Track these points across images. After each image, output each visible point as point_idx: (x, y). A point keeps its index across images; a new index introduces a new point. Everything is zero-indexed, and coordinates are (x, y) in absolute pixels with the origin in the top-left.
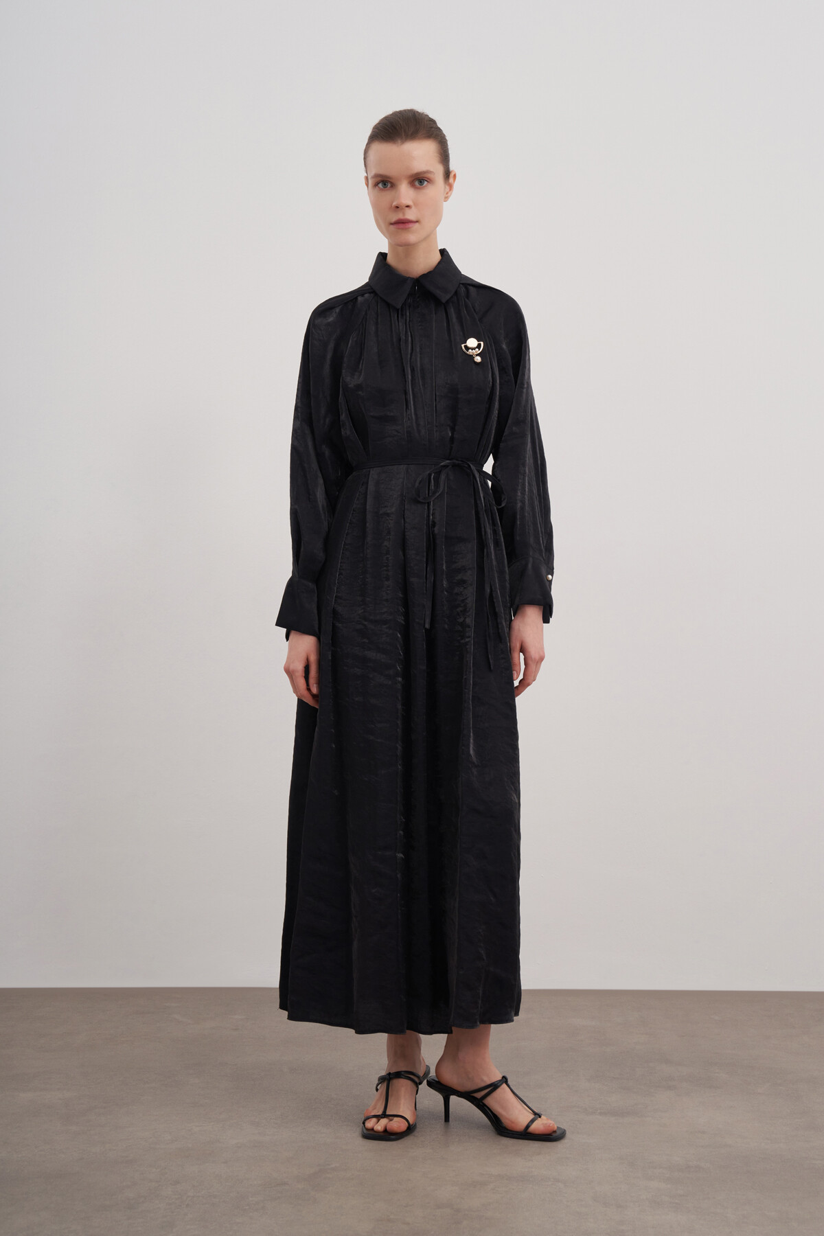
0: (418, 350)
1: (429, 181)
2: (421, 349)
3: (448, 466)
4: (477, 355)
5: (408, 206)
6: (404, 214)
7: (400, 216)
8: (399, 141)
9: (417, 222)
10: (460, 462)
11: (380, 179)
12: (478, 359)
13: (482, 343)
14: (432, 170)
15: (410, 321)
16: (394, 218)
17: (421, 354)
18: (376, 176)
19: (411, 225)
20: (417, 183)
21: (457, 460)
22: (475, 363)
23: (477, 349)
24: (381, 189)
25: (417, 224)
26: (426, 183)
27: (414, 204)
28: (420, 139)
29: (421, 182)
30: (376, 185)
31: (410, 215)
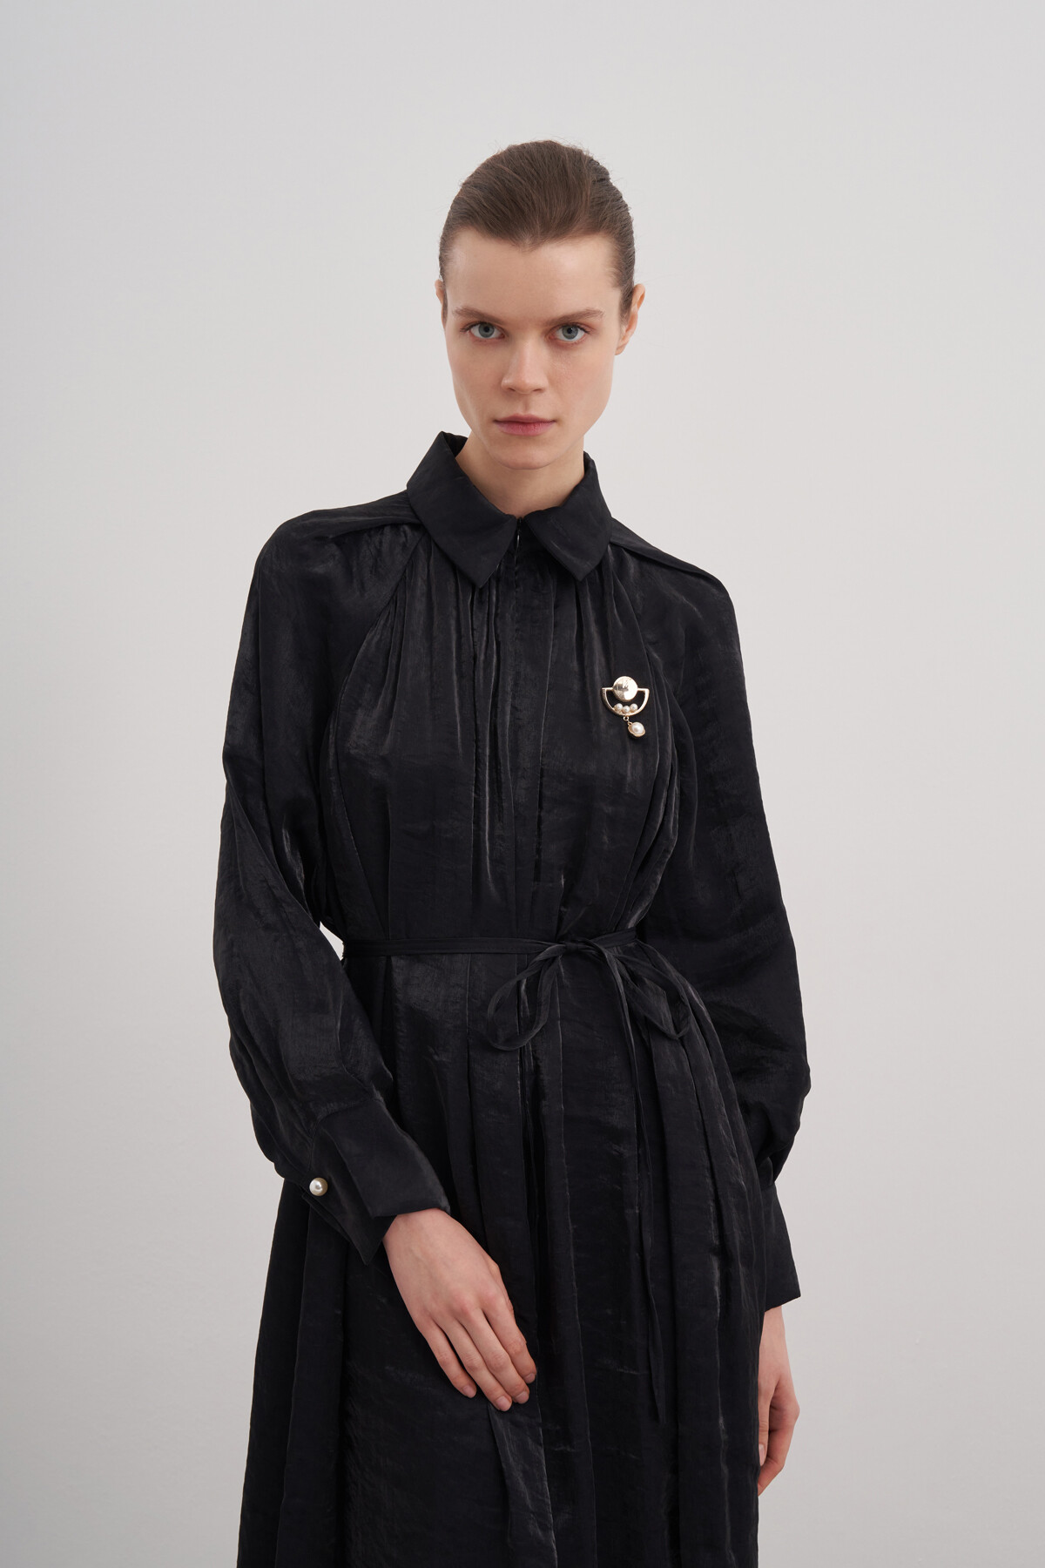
0: (509, 689)
1: (588, 330)
2: (516, 684)
3: (554, 959)
4: (634, 719)
5: (539, 390)
6: (527, 407)
7: (519, 411)
8: (528, 241)
9: (554, 421)
10: (581, 946)
11: (476, 319)
12: (638, 729)
13: (647, 691)
14: (597, 308)
15: (496, 615)
16: (505, 411)
17: (514, 697)
18: (466, 312)
19: (540, 429)
20: (560, 335)
21: (573, 941)
22: (632, 737)
23: (635, 706)
24: (476, 340)
25: (555, 425)
26: (580, 334)
27: (552, 382)
28: (574, 237)
29: (569, 331)
30: (466, 328)
31: (540, 408)
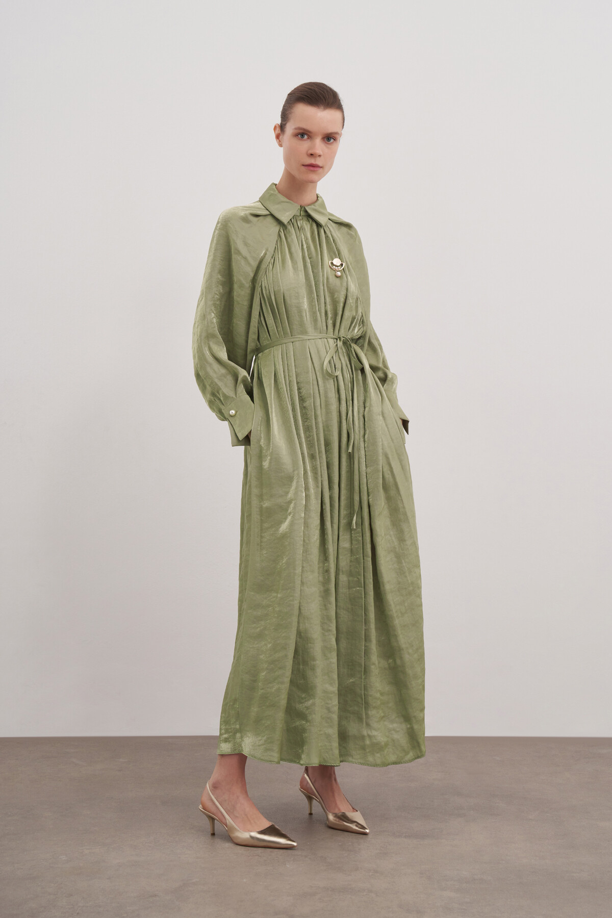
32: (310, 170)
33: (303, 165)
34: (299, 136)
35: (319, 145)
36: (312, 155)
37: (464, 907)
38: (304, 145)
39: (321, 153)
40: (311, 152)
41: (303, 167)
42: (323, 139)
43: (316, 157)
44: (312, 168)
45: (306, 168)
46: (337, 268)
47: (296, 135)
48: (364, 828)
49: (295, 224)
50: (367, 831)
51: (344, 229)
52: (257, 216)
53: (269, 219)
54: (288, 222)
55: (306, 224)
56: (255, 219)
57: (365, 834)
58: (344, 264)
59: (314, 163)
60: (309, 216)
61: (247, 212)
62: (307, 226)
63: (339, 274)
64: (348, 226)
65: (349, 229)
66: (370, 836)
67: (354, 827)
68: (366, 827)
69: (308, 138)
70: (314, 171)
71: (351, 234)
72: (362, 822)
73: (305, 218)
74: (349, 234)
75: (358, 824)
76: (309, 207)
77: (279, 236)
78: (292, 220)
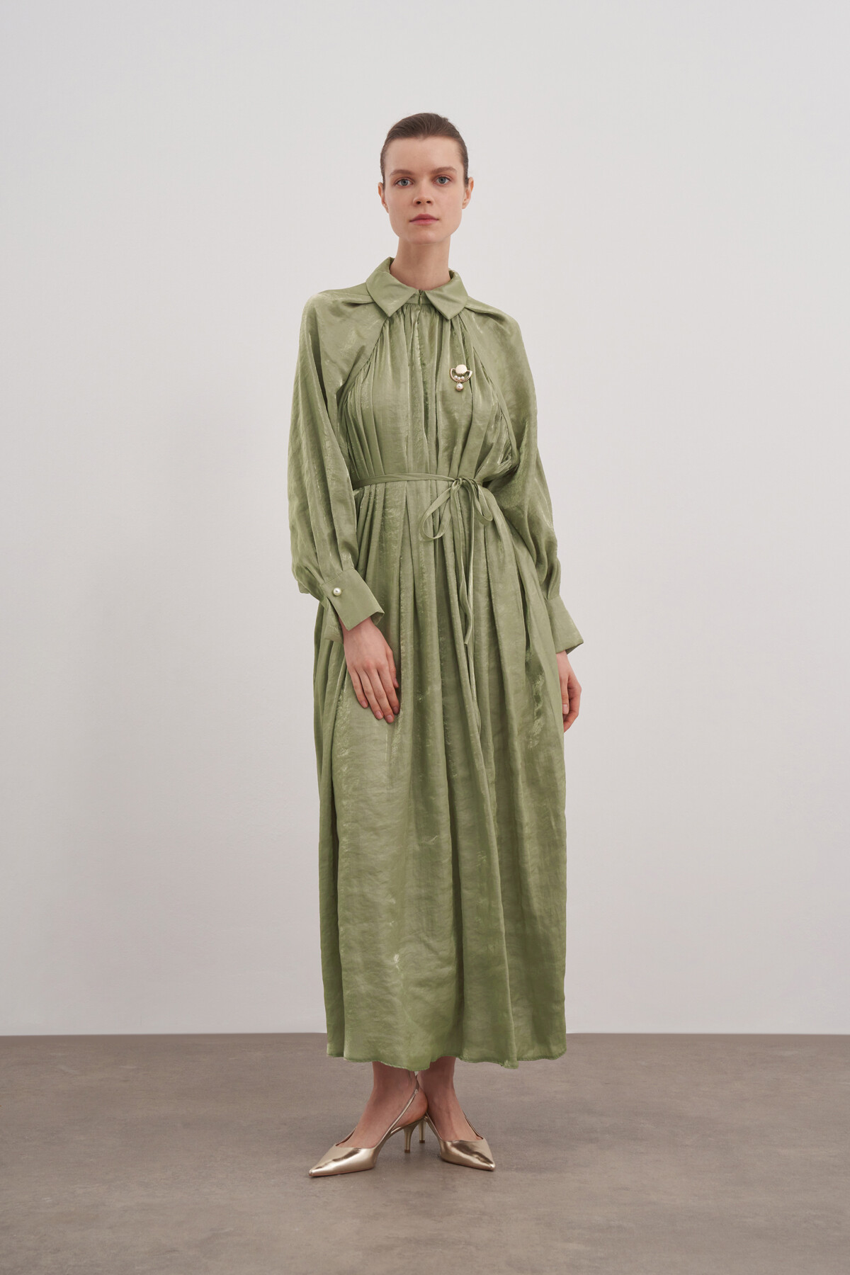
32: (420, 225)
33: (411, 221)
34: (400, 183)
35: (426, 189)
36: (419, 203)
37: (596, 1265)
38: (408, 194)
39: (431, 199)
40: (416, 199)
41: (411, 223)
42: (433, 180)
43: (424, 204)
44: (422, 222)
45: (415, 223)
46: (459, 378)
47: (395, 183)
48: (488, 1161)
49: (408, 316)
50: (493, 1166)
51: (492, 322)
52: (355, 305)
53: (371, 308)
54: (397, 312)
55: (426, 316)
56: (350, 310)
57: (489, 1170)
58: (471, 373)
59: (423, 213)
60: (431, 306)
61: (341, 299)
62: (426, 319)
63: (460, 386)
64: (498, 318)
65: (501, 323)
66: (496, 1173)
67: (475, 1160)
68: (491, 1159)
69: (412, 184)
70: (426, 226)
71: (503, 330)
72: (488, 1155)
73: (425, 308)
74: (498, 329)
75: (481, 1156)
76: (431, 291)
77: (382, 332)
78: (405, 310)
